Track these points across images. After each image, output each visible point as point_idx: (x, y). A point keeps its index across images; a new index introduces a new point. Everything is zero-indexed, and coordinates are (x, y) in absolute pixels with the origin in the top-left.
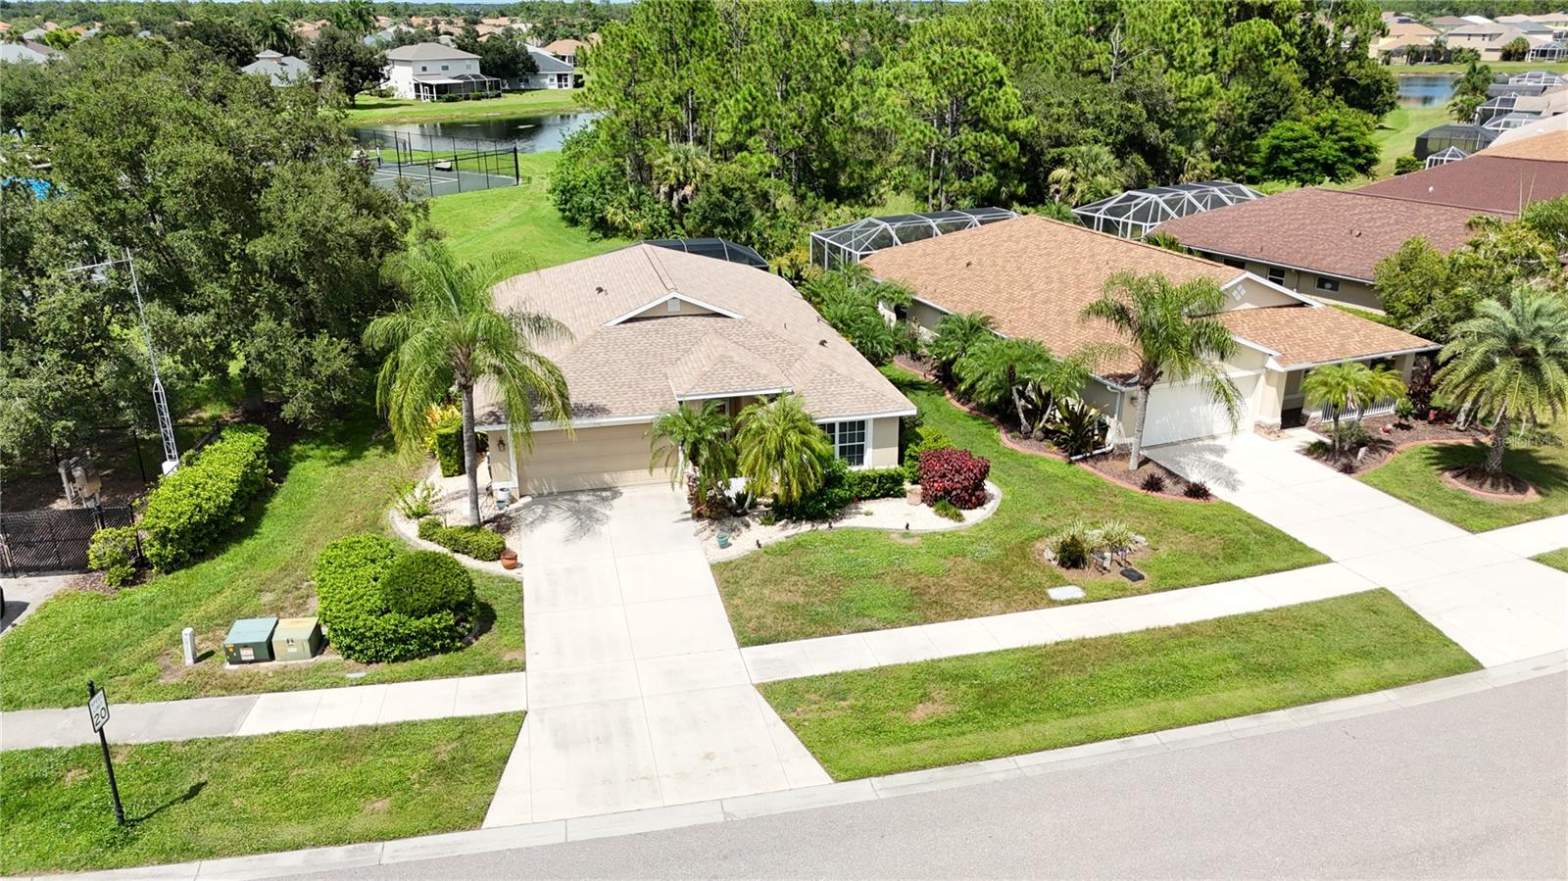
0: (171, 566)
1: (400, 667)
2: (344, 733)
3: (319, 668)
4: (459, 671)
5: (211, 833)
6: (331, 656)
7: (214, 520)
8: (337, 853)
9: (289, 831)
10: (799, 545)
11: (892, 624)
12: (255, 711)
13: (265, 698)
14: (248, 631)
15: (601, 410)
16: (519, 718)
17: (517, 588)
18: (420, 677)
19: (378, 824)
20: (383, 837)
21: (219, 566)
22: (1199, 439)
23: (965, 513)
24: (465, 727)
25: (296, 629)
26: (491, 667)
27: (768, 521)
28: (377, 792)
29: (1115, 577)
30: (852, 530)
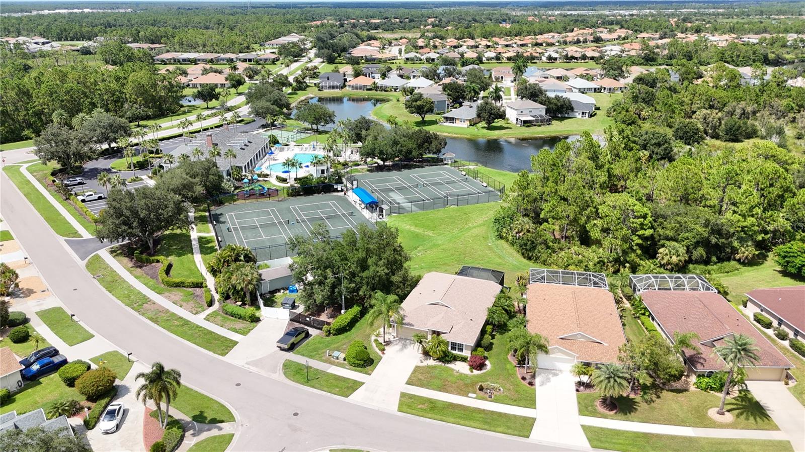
0: (334, 335)
1: (354, 368)
2: (339, 376)
3: (344, 363)
4: (361, 372)
5: (317, 385)
6: (346, 362)
7: (343, 327)
8: (329, 394)
9: (325, 389)
10: (434, 367)
11: (434, 389)
12: (331, 368)
13: (334, 367)
14: (336, 354)
15: (413, 326)
16: (364, 383)
17: (381, 358)
18: (355, 371)
19: (336, 392)
20: (336, 394)
21: (341, 337)
22: (556, 370)
23: (474, 370)
24: (355, 382)
25: (342, 356)
26: (366, 373)
27: (434, 360)
28: (338, 388)
29: (487, 396)
30: (447, 367)
